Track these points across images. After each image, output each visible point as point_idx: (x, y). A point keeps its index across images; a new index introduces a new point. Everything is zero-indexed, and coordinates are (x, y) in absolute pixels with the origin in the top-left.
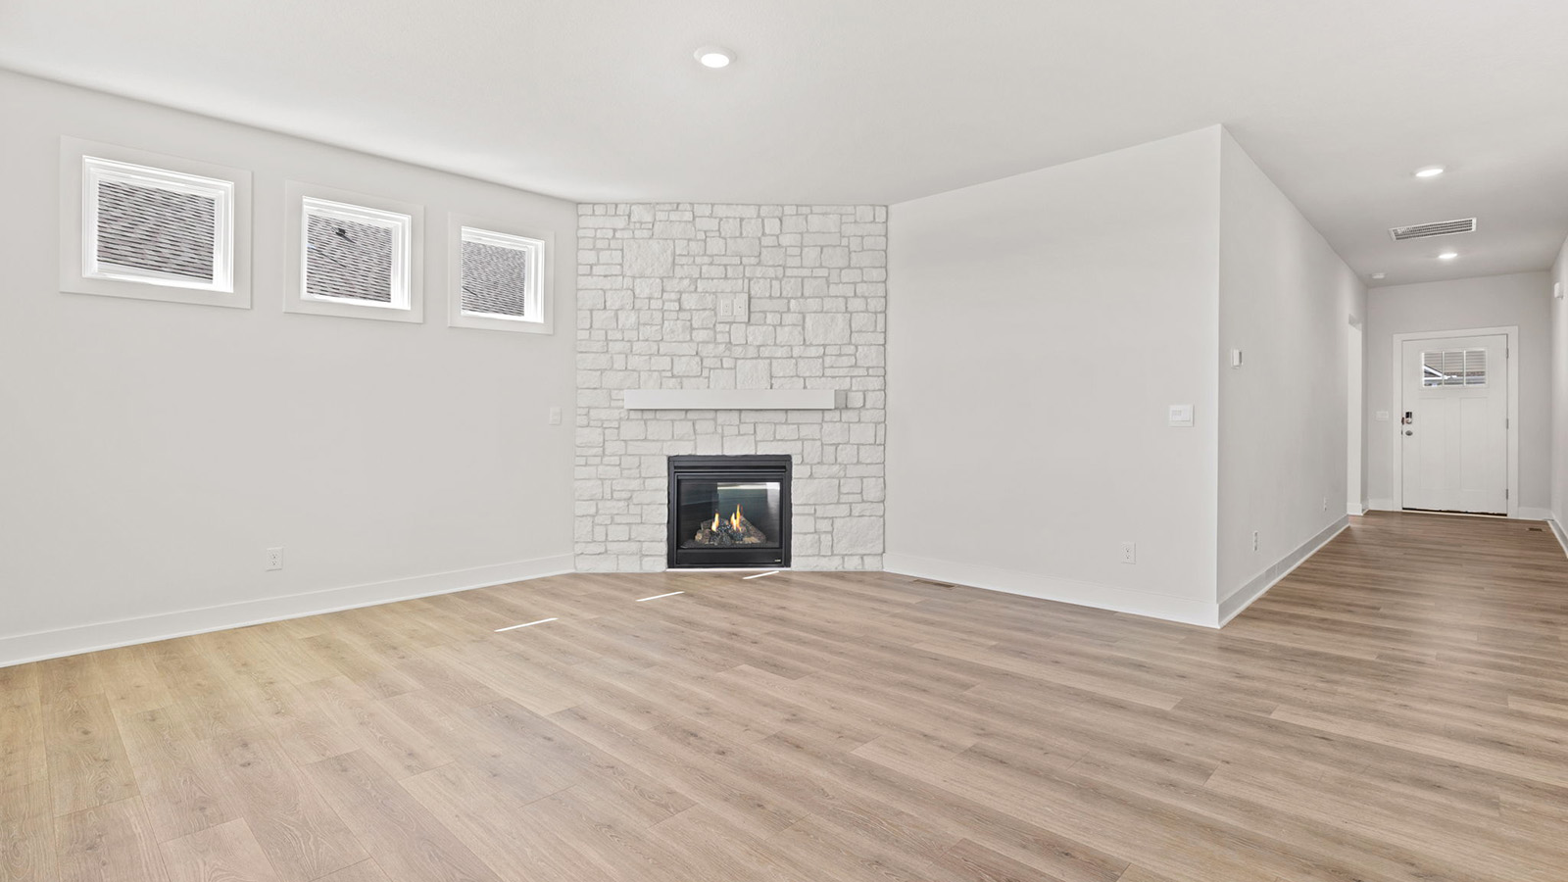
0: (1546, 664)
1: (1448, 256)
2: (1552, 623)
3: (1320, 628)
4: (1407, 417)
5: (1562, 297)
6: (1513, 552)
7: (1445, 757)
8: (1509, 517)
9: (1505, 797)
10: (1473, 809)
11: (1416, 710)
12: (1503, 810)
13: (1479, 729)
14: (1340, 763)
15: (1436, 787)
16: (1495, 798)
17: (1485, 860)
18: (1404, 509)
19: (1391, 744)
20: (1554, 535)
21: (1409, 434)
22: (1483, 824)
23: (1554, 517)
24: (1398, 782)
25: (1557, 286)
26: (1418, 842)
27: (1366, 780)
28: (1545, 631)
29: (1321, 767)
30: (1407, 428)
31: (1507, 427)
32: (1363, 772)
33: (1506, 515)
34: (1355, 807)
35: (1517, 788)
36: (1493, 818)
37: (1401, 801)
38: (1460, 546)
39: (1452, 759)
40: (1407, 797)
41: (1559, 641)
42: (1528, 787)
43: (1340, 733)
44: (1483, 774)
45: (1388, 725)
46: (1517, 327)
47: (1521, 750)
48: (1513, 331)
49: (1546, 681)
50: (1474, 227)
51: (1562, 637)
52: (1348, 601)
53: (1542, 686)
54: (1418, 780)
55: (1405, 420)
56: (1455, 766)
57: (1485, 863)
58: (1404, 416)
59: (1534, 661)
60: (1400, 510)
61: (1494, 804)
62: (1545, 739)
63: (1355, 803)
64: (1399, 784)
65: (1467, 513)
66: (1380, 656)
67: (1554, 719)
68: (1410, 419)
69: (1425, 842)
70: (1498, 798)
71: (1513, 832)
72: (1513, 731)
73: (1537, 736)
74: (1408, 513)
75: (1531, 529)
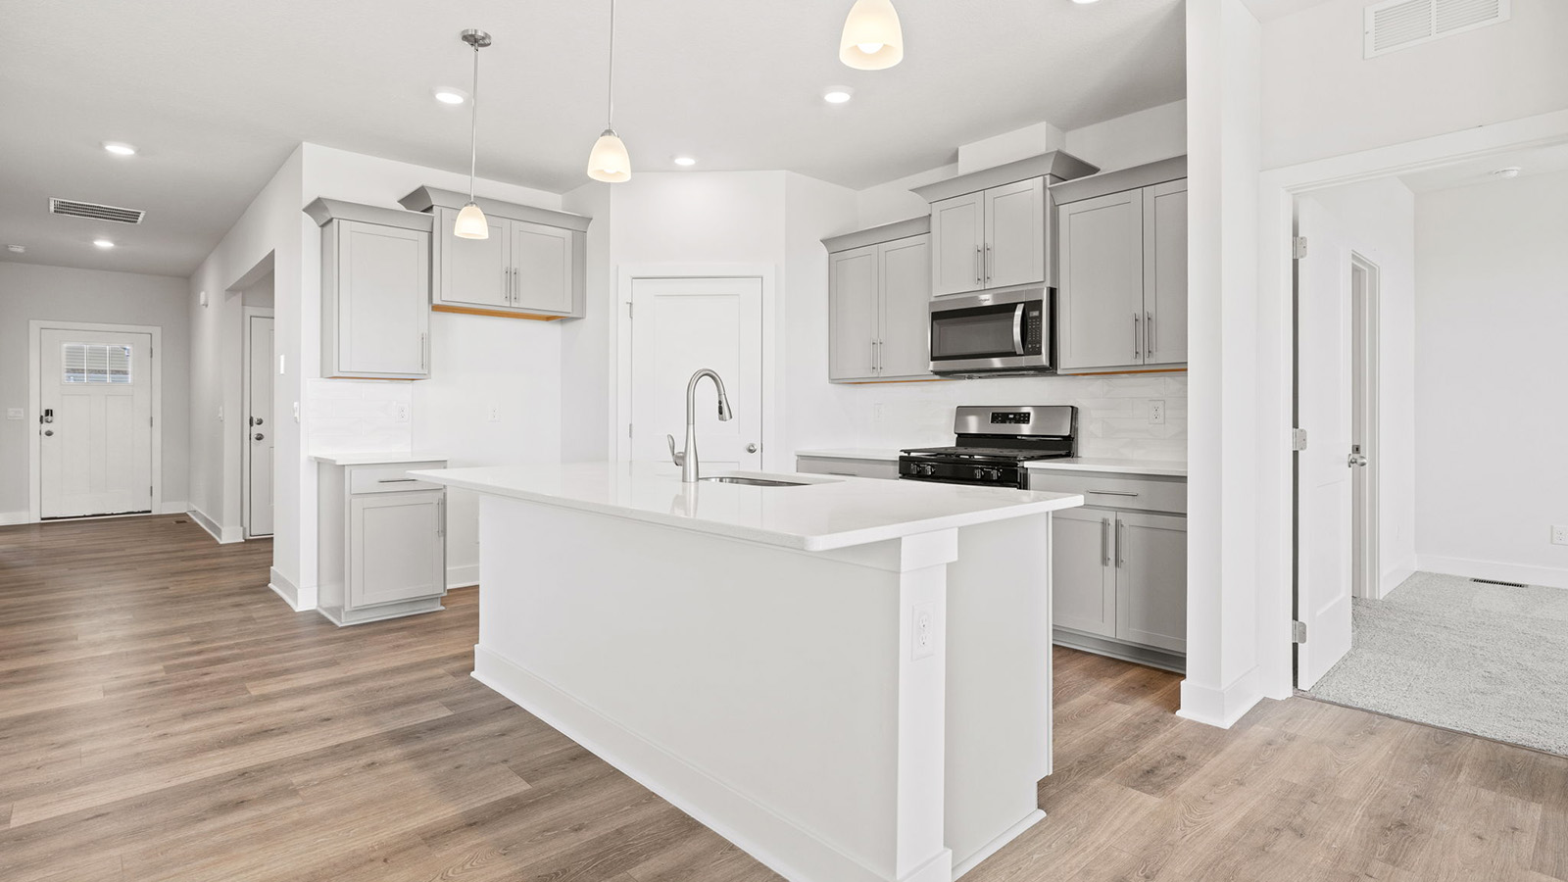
0: (258, 643)
1: (104, 244)
2: (241, 605)
3: (13, 683)
4: (47, 414)
5: (207, 306)
6: (175, 547)
7: (230, 769)
8: (153, 513)
9: (297, 779)
10: (280, 806)
11: (176, 734)
12: (301, 792)
13: (242, 726)
14: (135, 834)
15: (240, 804)
16: (289, 785)
17: (316, 849)
18: (42, 519)
19: (174, 783)
20: (197, 524)
21: (49, 434)
22: (295, 816)
23: (195, 508)
24: (205, 820)
25: (202, 294)
26: (256, 871)
27: (171, 838)
28: (237, 614)
29: (115, 852)
30: (46, 427)
31: (151, 425)
32: (165, 830)
33: (150, 512)
34: (179, 874)
35: (300, 766)
36: (298, 806)
37: (218, 838)
38: (123, 549)
39: (236, 768)
40: (222, 830)
41: (254, 619)
42: (306, 761)
43: (113, 799)
44: (269, 768)
45: (159, 764)
46: (160, 328)
47: (283, 730)
48: (157, 331)
49: (266, 659)
50: (140, 219)
51: (255, 615)
52: (34, 640)
53: (265, 664)
54: (220, 806)
55: (44, 418)
56: (243, 774)
57: (318, 851)
58: (43, 414)
59: (247, 644)
60: (39, 521)
61: (292, 792)
62: (292, 711)
63: (176, 870)
64: (206, 822)
65: (113, 514)
66: (105, 692)
67: (288, 690)
68: (49, 418)
69: (262, 865)
70: (292, 784)
71: (320, 808)
72: (268, 715)
73: (287, 711)
74: (48, 524)
75: (178, 522)
